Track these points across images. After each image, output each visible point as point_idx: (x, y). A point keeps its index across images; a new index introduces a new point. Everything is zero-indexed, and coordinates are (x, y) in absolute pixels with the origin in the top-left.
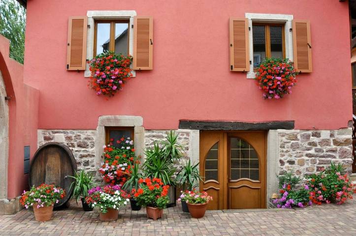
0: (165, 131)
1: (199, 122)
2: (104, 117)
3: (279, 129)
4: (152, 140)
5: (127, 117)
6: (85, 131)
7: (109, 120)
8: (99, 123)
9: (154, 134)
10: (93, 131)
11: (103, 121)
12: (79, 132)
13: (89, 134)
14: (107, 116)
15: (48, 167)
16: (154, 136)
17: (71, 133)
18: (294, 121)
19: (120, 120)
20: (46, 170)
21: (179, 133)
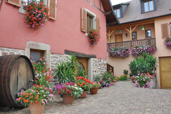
0: (59, 55)
1: (72, 52)
2: (31, 42)
3: (93, 58)
4: (54, 59)
5: (43, 44)
6: (17, 50)
7: (33, 44)
8: (27, 46)
9: (55, 56)
10: (23, 51)
11: (29, 45)
12: (13, 50)
13: (20, 53)
14: (32, 42)
15: (20, 73)
16: (54, 57)
17: (7, 50)
18: (96, 55)
19: (39, 45)
20: (19, 76)
21: (64, 56)
